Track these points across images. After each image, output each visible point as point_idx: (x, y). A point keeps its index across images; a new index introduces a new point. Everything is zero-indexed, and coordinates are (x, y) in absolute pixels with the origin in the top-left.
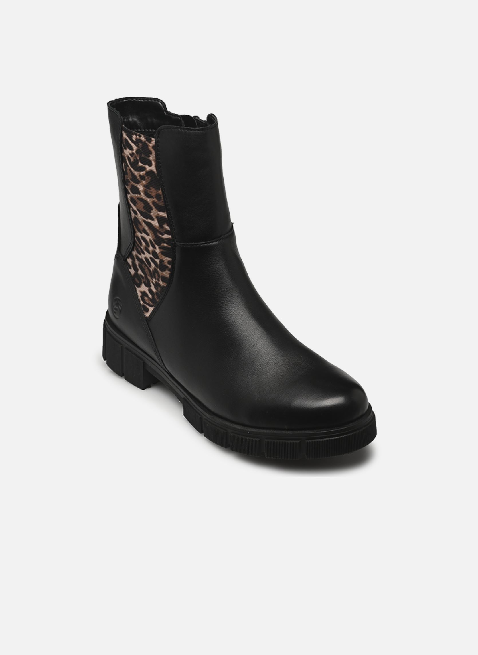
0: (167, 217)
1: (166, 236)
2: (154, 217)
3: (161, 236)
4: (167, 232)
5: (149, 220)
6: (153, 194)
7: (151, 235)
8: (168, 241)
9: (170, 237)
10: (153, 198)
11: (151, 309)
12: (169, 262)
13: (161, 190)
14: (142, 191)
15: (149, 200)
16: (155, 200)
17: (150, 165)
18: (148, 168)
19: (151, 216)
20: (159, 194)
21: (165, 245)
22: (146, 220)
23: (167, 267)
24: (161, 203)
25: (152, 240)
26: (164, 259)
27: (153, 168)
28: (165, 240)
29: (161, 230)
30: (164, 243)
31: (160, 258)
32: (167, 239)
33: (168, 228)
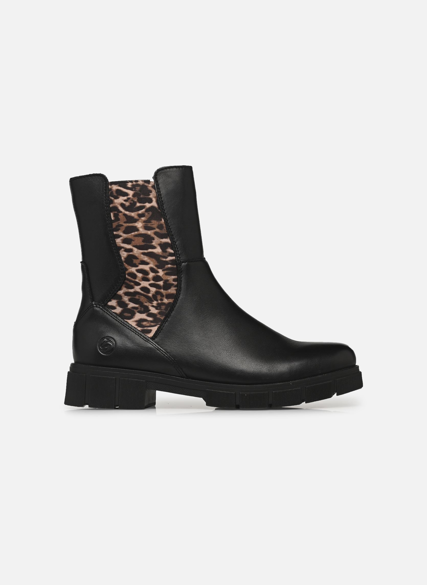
0: (170, 242)
1: (170, 258)
2: (156, 245)
3: (164, 259)
4: (171, 255)
5: (150, 250)
6: (155, 226)
7: (152, 263)
8: (172, 262)
9: (174, 258)
10: (155, 229)
11: (154, 329)
12: (174, 280)
13: (163, 220)
14: (141, 227)
15: (149, 232)
16: (157, 230)
17: (150, 201)
18: (148, 205)
19: (152, 245)
20: (162, 225)
21: (169, 266)
22: (146, 251)
23: (173, 284)
24: (164, 231)
25: (155, 267)
26: (169, 279)
27: (154, 204)
28: (169, 262)
29: (165, 254)
30: (168, 264)
31: (164, 279)
32: (171, 260)
33: (172, 251)
